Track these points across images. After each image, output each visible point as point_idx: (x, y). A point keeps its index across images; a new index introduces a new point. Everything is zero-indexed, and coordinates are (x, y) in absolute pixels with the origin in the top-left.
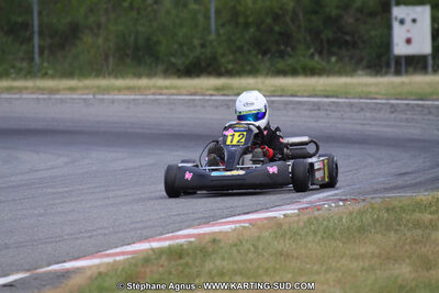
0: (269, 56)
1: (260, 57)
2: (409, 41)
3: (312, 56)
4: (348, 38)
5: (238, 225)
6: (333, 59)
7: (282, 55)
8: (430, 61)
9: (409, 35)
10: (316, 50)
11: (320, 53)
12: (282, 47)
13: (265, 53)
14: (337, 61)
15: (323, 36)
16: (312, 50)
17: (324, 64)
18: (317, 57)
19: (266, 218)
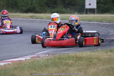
0: (50, 7)
1: (47, 8)
2: (90, 4)
3: (62, 8)
4: (73, 3)
5: (7, 63)
6: (68, 9)
7: (54, 7)
8: (96, 10)
9: (90, 3)
10: (64, 6)
11: (65, 7)
12: (54, 5)
13: (49, 7)
14: (69, 10)
15: (66, 2)
16: (62, 6)
17: (66, 10)
18: (64, 8)
19: (18, 61)
